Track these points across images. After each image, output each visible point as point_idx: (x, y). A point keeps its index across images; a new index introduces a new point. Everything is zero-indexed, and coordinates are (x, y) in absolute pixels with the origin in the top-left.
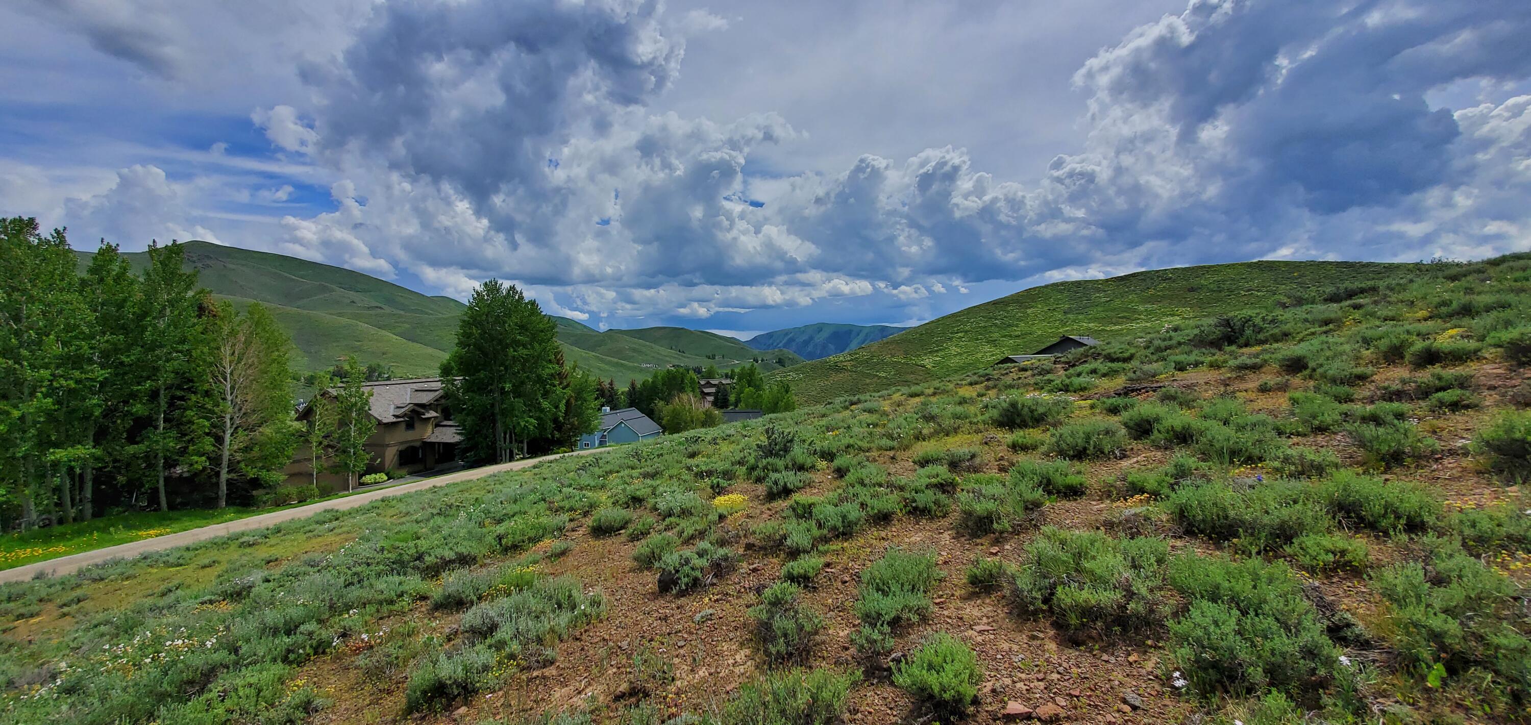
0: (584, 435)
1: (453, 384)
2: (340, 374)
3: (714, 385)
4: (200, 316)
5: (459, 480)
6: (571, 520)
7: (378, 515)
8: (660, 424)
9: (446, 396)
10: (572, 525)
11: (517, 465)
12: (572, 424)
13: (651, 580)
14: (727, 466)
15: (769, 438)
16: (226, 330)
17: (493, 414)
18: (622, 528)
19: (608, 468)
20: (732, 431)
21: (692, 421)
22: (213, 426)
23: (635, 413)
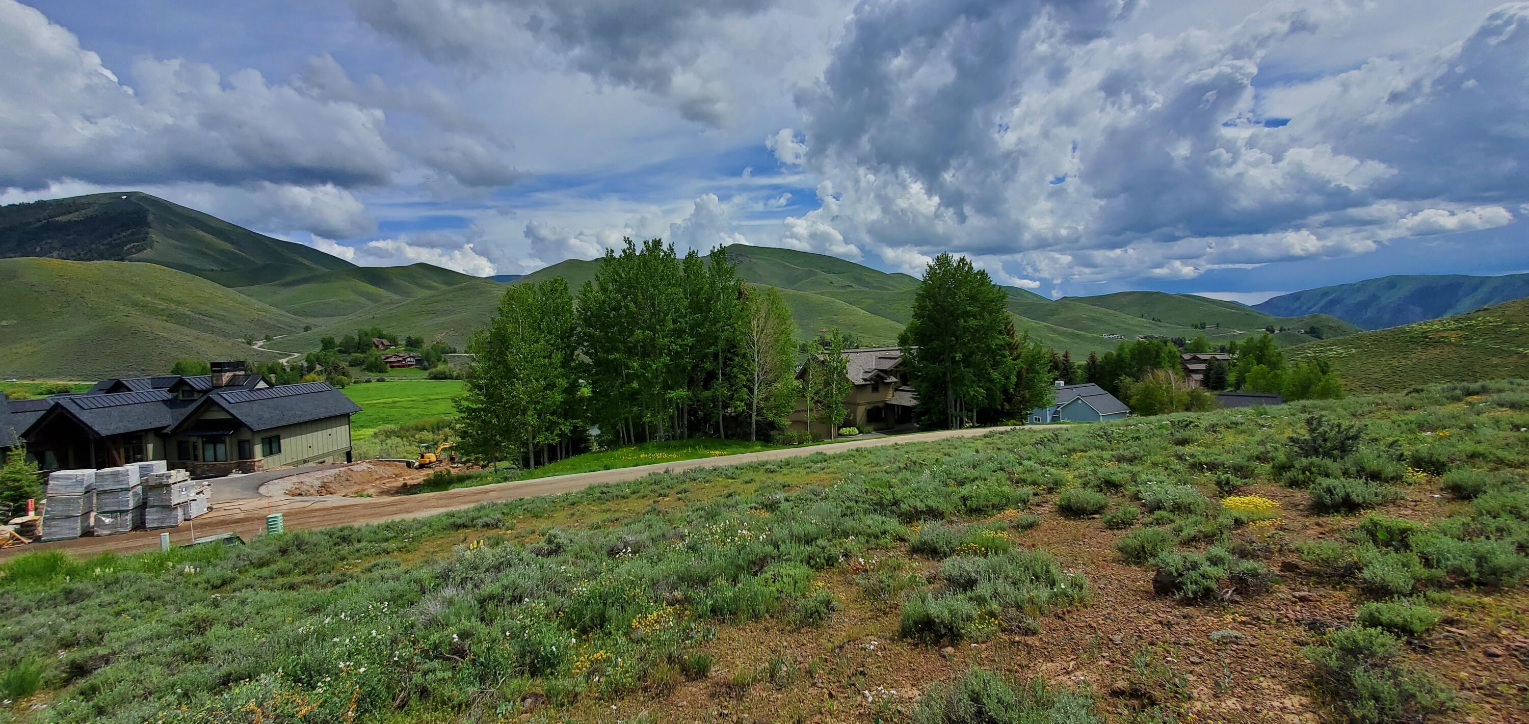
0: (1036, 410)
1: (910, 353)
2: (825, 344)
3: (1204, 361)
4: (738, 299)
5: (916, 441)
6: (1035, 495)
7: (855, 462)
8: (1127, 404)
9: (904, 363)
10: (1037, 499)
11: (967, 433)
12: (1023, 397)
13: (1143, 578)
14: (1239, 460)
15: (1312, 431)
16: (754, 308)
17: (945, 382)
18: (1096, 512)
19: (1071, 446)
20: (1239, 418)
21: (1172, 403)
22: (748, 380)
23: (1094, 389)
